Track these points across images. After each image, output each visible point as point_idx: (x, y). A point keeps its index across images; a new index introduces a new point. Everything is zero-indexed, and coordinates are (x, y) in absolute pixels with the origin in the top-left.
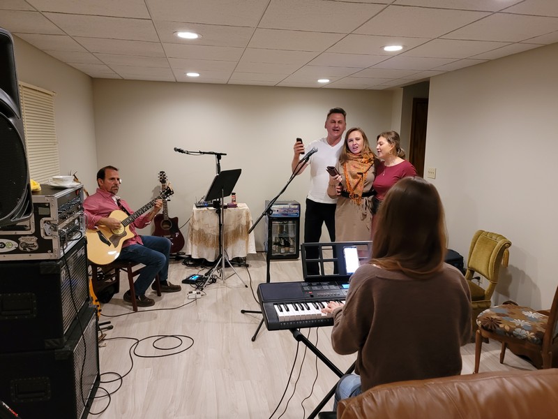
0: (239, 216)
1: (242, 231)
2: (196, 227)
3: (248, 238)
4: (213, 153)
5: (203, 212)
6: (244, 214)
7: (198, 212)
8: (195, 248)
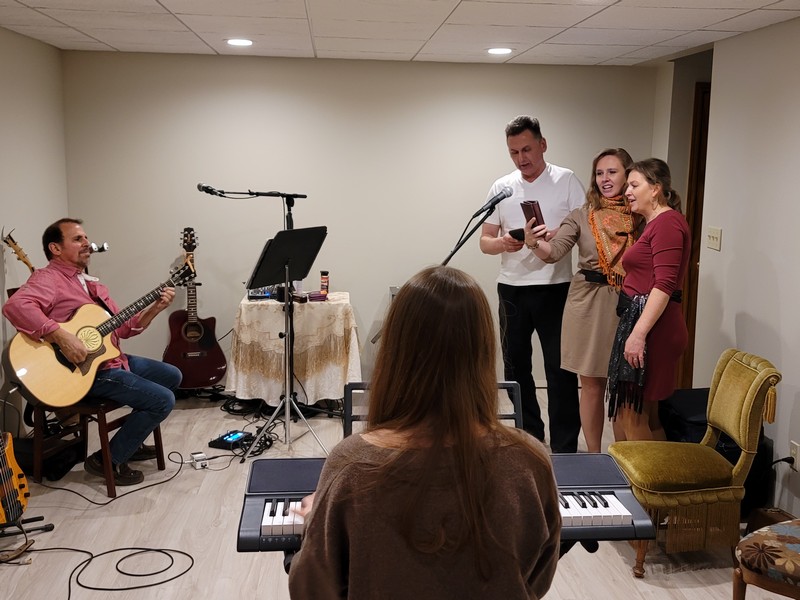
0: (329, 318)
1: (336, 348)
2: (246, 338)
3: (347, 362)
4: (278, 195)
5: (260, 308)
6: (340, 314)
7: (250, 309)
8: (242, 378)
